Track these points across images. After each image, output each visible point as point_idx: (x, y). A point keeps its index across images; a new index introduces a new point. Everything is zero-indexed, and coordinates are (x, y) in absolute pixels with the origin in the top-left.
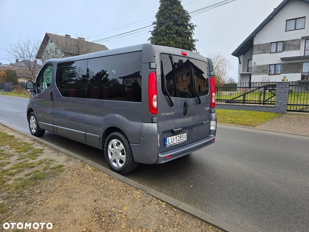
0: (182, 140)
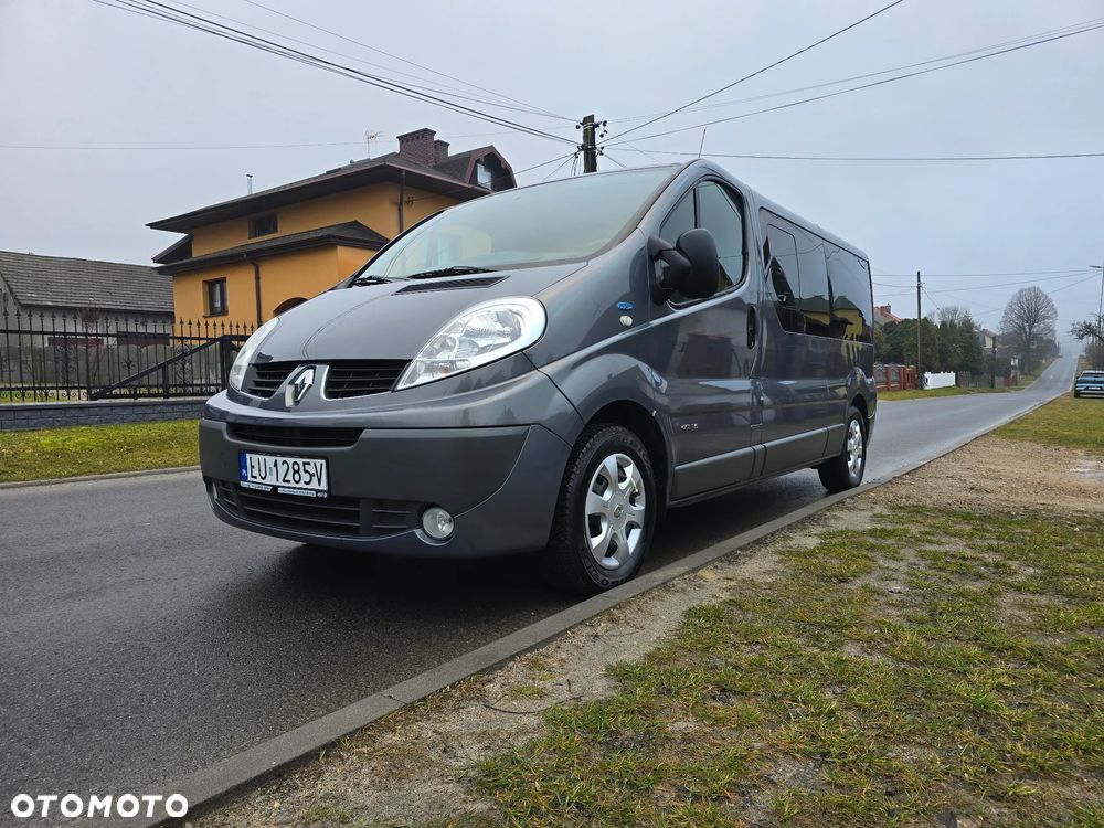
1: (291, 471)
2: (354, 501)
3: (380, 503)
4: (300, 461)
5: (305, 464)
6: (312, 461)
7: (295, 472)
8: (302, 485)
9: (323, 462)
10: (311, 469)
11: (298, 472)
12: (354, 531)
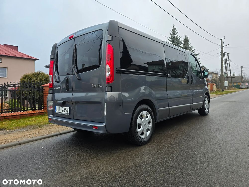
0: (65, 112)
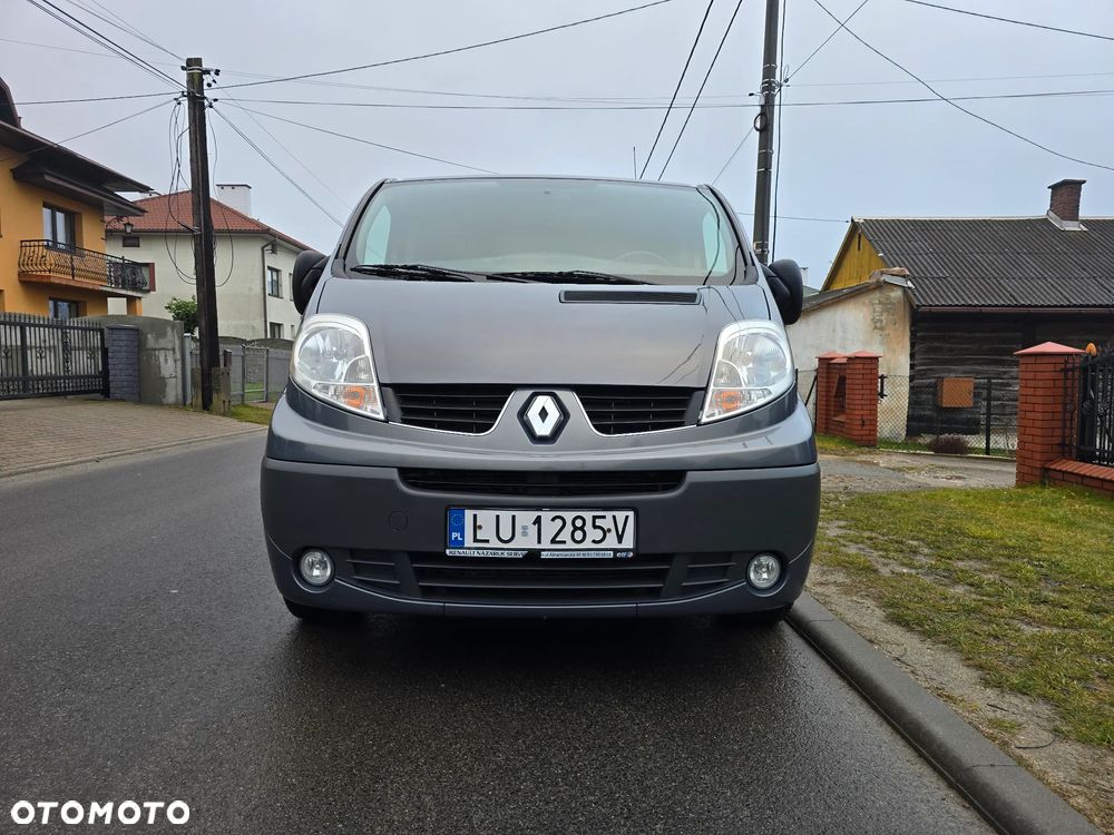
1: (569, 527)
2: (666, 558)
3: (696, 557)
4: (588, 515)
5: (594, 518)
6: (609, 514)
7: (576, 529)
8: (587, 544)
9: (631, 514)
10: (607, 523)
11: (582, 529)
12: (654, 593)
